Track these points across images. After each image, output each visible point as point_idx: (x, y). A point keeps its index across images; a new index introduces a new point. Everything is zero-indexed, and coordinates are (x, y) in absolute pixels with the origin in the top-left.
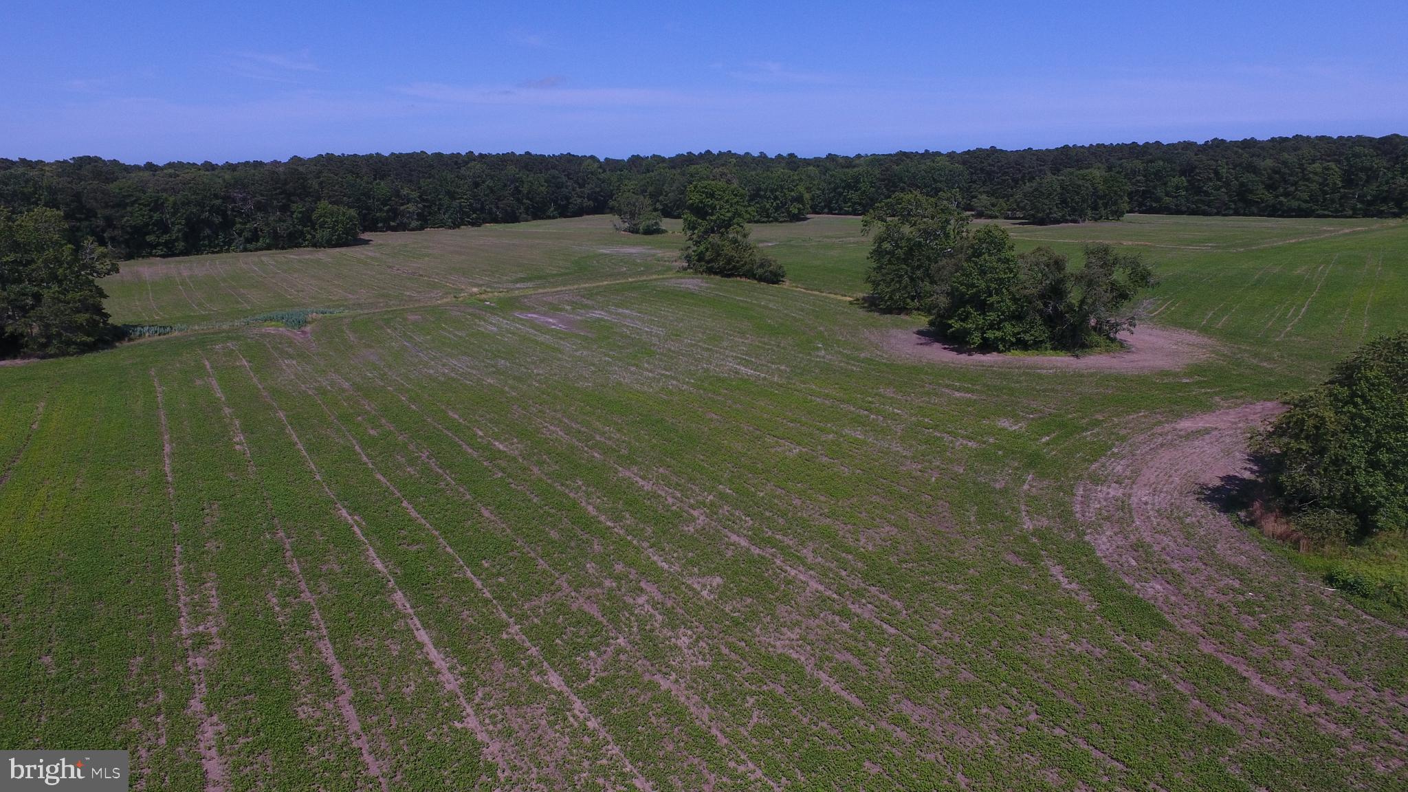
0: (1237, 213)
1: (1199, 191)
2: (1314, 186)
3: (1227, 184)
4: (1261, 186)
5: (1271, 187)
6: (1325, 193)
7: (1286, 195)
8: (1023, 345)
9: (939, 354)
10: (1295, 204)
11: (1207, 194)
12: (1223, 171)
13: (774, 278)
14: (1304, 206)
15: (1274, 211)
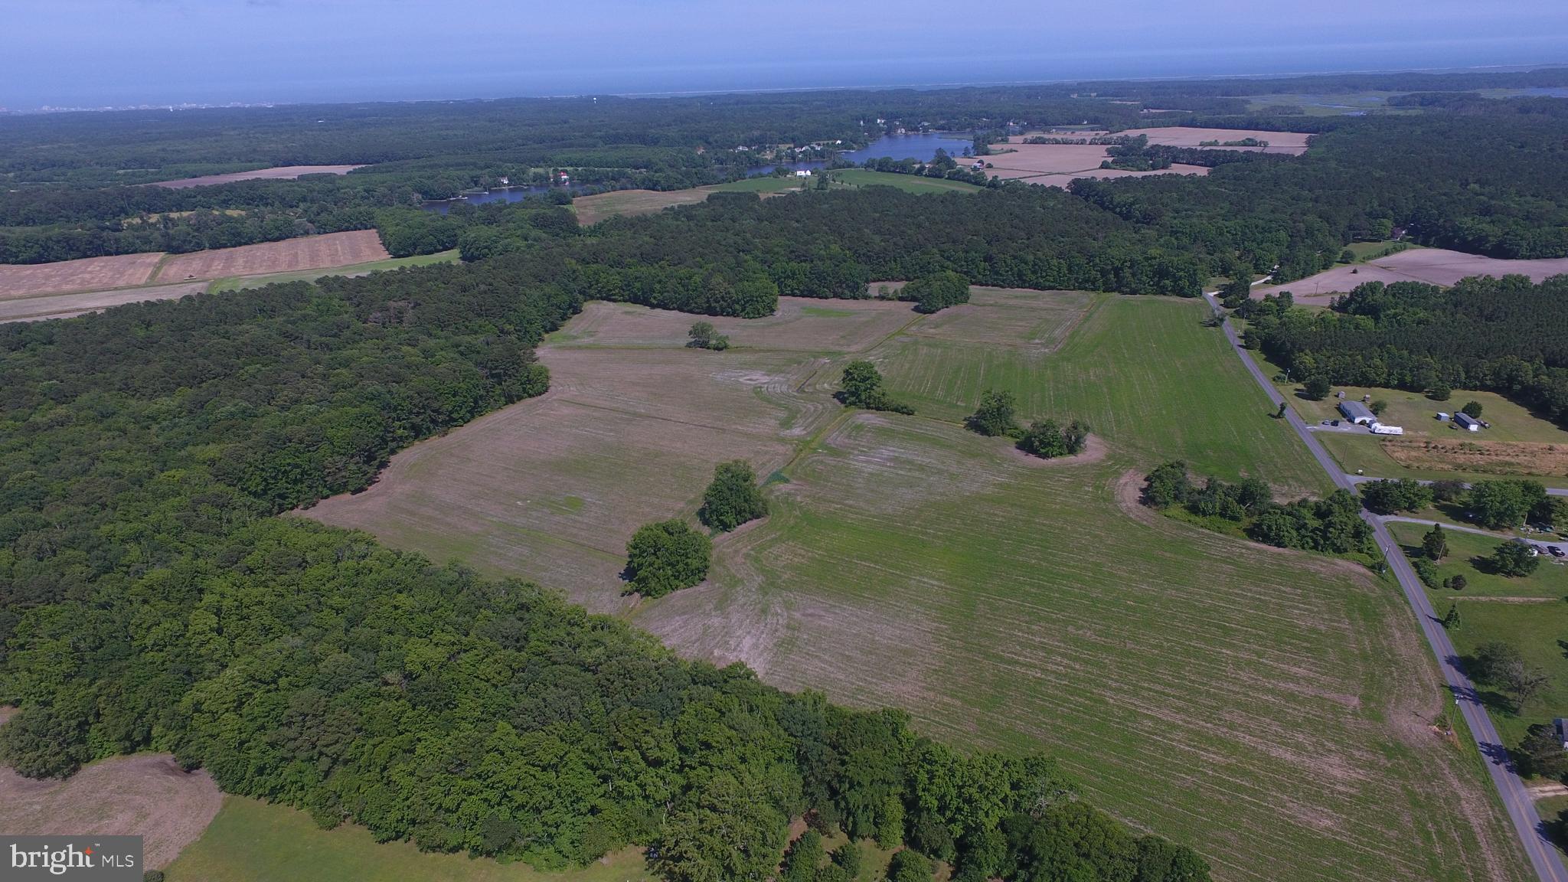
0: (1018, 287)
1: (997, 273)
2: (1055, 273)
3: (1011, 269)
4: (1029, 272)
5: (1034, 272)
6: (1060, 277)
7: (1042, 277)
8: (1061, 454)
9: (1033, 460)
10: (1047, 284)
11: (1001, 275)
12: (1009, 262)
13: (910, 413)
14: (1051, 284)
15: (1036, 286)
